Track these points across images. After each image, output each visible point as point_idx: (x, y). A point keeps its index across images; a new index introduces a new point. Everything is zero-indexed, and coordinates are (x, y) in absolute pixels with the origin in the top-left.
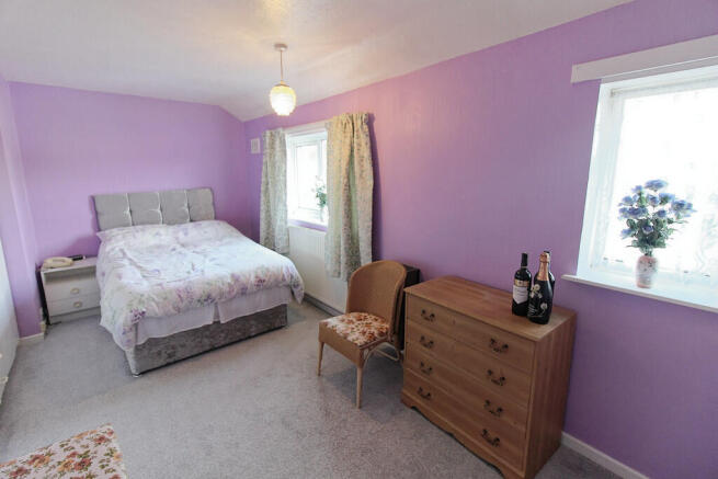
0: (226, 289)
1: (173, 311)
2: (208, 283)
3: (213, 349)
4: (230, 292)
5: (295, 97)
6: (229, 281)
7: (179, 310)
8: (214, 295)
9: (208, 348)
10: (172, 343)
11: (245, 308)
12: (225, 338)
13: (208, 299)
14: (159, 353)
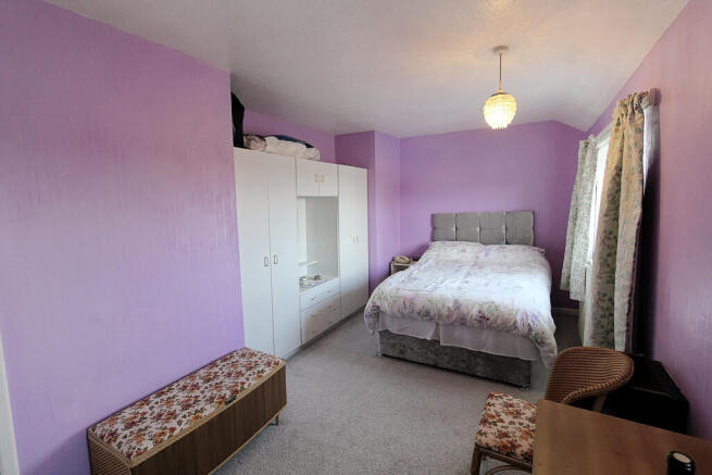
0: (445, 312)
1: (399, 315)
2: (429, 301)
3: (435, 367)
4: (448, 317)
5: (515, 104)
6: (451, 305)
7: (403, 315)
8: (432, 313)
9: (431, 363)
10: (404, 342)
11: (466, 340)
12: (448, 362)
13: (426, 315)
14: (394, 345)
